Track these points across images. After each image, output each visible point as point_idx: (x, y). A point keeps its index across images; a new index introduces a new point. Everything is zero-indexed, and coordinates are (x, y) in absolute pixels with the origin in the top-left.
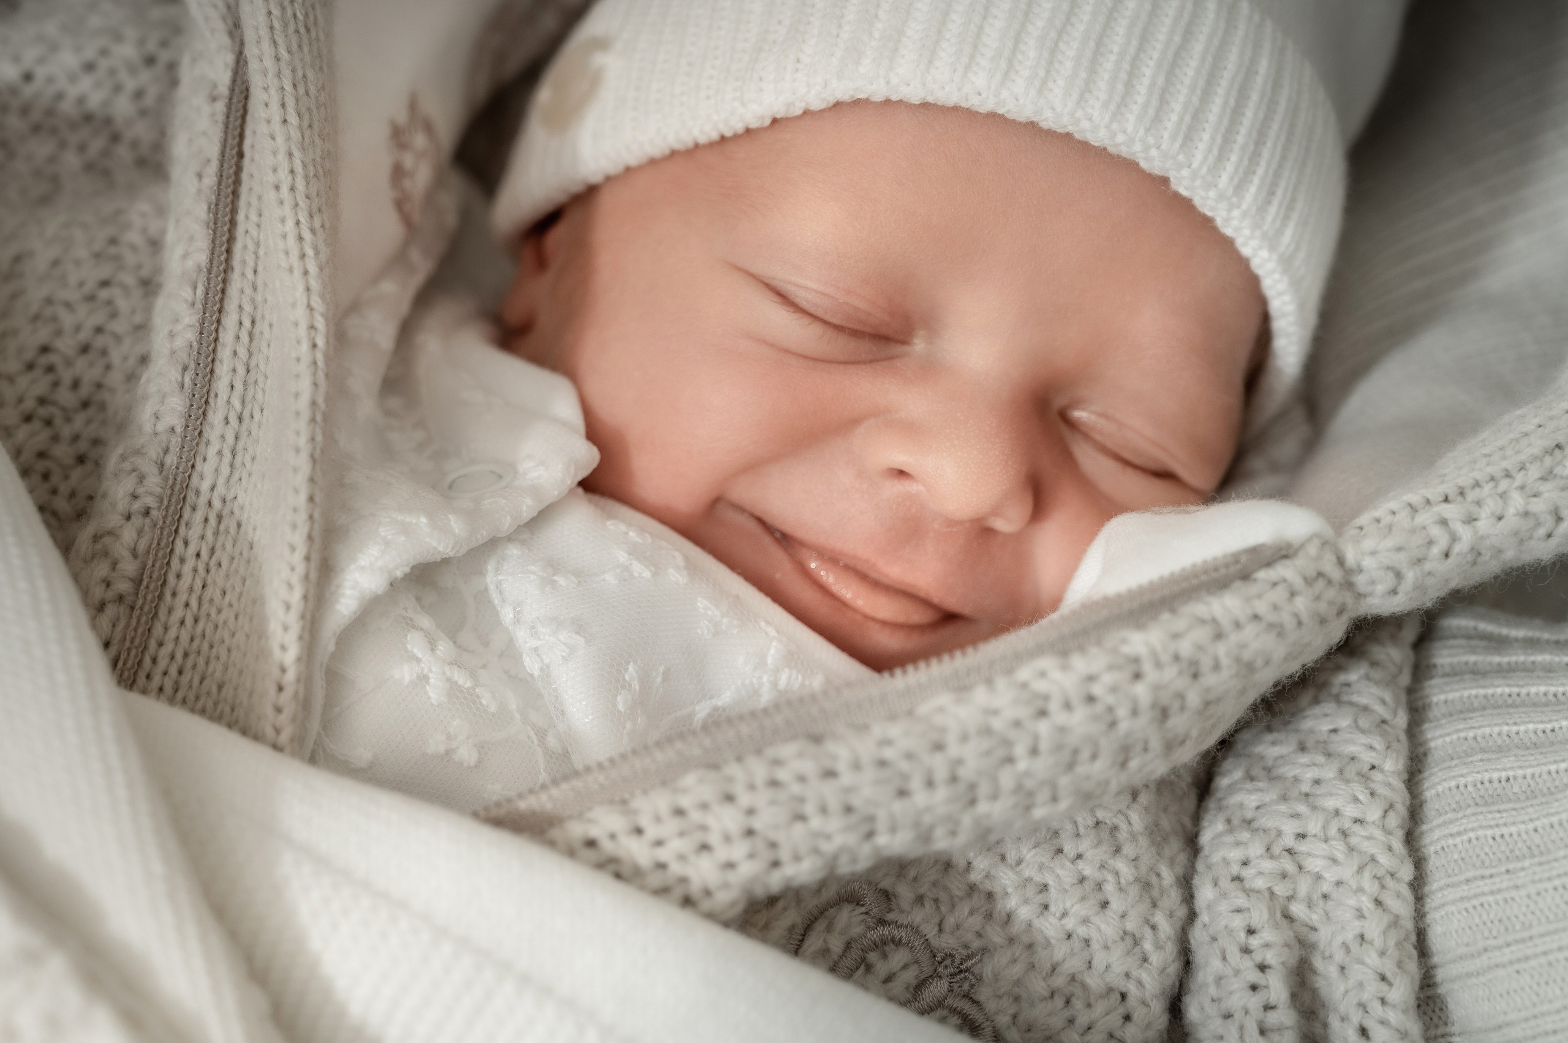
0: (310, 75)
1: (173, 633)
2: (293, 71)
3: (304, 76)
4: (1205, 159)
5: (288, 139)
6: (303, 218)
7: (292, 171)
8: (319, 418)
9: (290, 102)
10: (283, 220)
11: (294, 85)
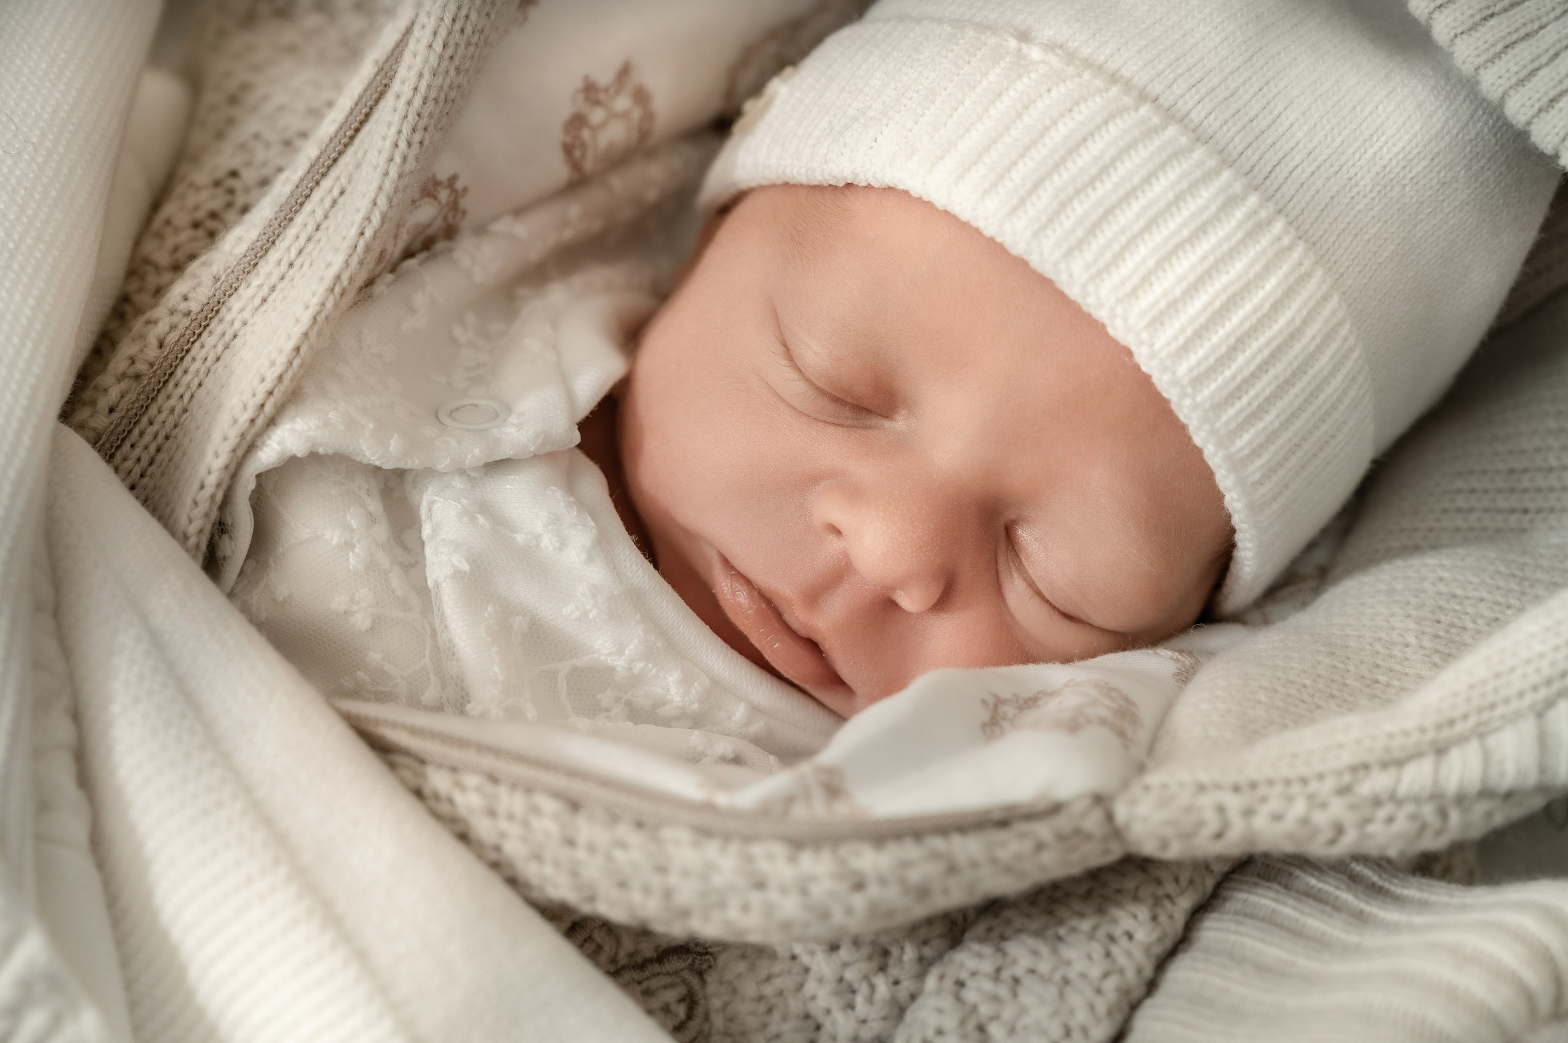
0: (473, 16)
1: (163, 416)
2: (459, 8)
3: (467, 17)
4: (1169, 344)
5: (426, 62)
6: (406, 130)
7: (416, 89)
8: (337, 290)
9: (443, 33)
10: (389, 125)
11: (454, 20)
